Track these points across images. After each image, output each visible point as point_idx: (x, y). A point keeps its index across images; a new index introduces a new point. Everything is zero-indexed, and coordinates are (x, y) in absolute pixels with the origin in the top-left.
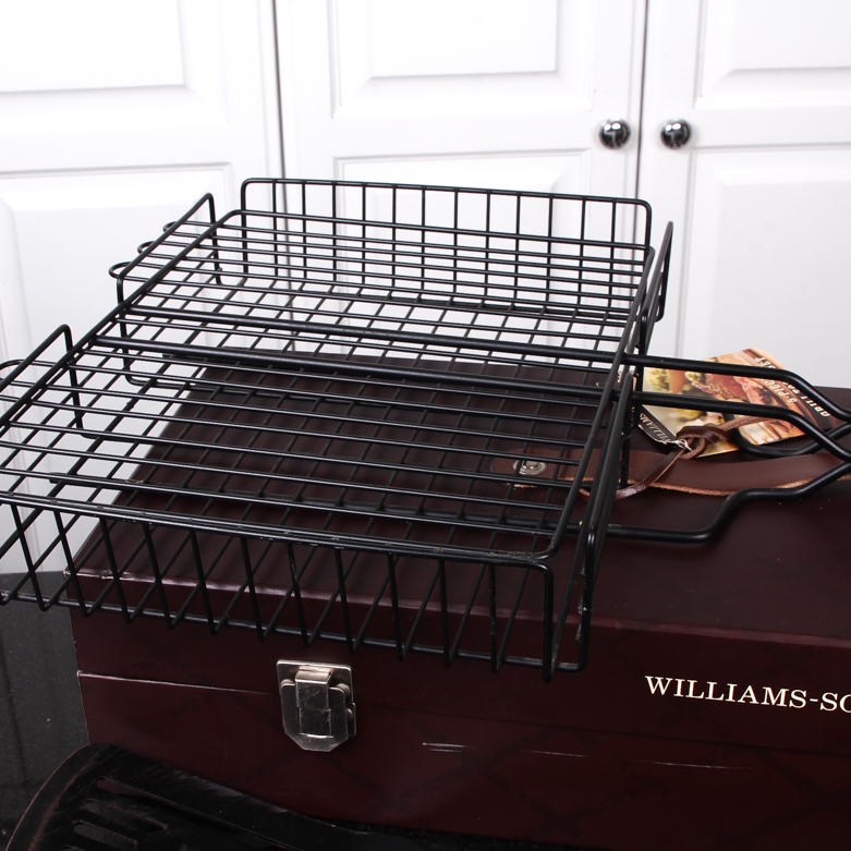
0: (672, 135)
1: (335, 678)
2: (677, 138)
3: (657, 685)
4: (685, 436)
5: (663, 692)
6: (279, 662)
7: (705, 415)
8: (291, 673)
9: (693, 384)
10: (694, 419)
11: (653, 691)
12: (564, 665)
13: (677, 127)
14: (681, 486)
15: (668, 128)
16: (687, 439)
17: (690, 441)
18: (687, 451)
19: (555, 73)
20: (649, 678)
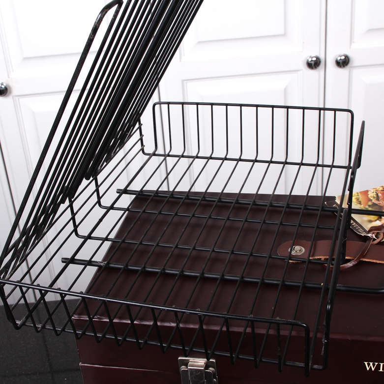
0: (341, 61)
1: (207, 366)
2: (343, 63)
3: (370, 366)
4: (372, 232)
5: (373, 369)
6: (179, 358)
7: (381, 218)
8: (186, 363)
9: (373, 201)
10: (376, 221)
11: (368, 369)
12: (316, 367)
13: (343, 58)
14: (373, 259)
15: (339, 59)
16: (373, 233)
17: (375, 234)
18: (374, 240)
19: (284, 35)
20: (366, 363)
